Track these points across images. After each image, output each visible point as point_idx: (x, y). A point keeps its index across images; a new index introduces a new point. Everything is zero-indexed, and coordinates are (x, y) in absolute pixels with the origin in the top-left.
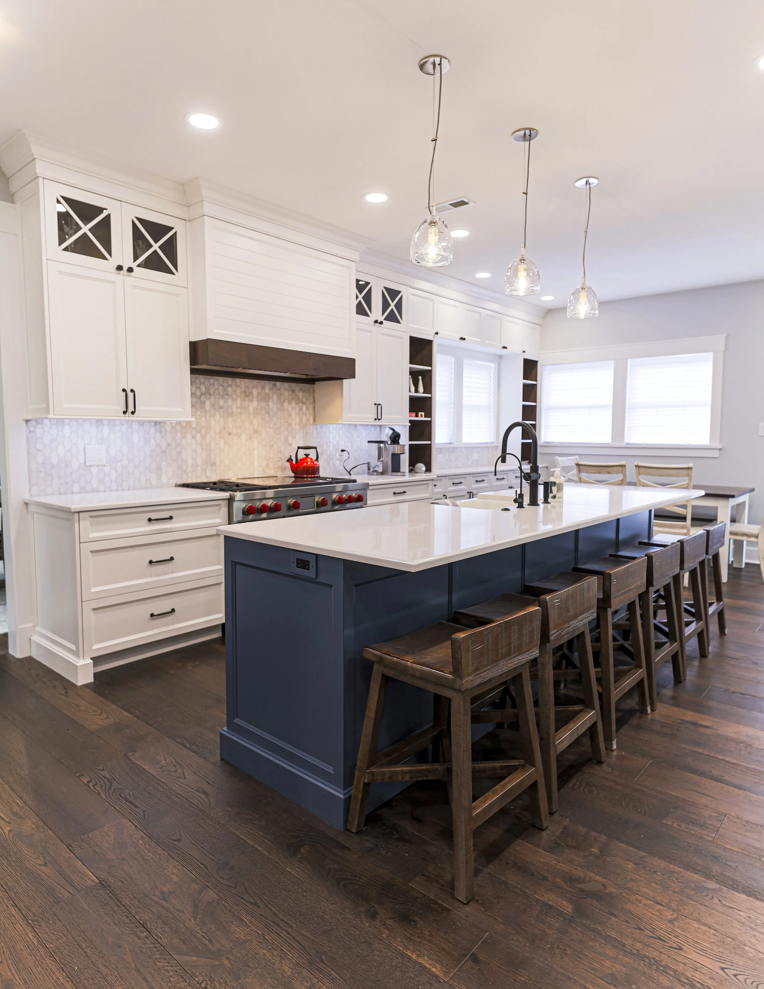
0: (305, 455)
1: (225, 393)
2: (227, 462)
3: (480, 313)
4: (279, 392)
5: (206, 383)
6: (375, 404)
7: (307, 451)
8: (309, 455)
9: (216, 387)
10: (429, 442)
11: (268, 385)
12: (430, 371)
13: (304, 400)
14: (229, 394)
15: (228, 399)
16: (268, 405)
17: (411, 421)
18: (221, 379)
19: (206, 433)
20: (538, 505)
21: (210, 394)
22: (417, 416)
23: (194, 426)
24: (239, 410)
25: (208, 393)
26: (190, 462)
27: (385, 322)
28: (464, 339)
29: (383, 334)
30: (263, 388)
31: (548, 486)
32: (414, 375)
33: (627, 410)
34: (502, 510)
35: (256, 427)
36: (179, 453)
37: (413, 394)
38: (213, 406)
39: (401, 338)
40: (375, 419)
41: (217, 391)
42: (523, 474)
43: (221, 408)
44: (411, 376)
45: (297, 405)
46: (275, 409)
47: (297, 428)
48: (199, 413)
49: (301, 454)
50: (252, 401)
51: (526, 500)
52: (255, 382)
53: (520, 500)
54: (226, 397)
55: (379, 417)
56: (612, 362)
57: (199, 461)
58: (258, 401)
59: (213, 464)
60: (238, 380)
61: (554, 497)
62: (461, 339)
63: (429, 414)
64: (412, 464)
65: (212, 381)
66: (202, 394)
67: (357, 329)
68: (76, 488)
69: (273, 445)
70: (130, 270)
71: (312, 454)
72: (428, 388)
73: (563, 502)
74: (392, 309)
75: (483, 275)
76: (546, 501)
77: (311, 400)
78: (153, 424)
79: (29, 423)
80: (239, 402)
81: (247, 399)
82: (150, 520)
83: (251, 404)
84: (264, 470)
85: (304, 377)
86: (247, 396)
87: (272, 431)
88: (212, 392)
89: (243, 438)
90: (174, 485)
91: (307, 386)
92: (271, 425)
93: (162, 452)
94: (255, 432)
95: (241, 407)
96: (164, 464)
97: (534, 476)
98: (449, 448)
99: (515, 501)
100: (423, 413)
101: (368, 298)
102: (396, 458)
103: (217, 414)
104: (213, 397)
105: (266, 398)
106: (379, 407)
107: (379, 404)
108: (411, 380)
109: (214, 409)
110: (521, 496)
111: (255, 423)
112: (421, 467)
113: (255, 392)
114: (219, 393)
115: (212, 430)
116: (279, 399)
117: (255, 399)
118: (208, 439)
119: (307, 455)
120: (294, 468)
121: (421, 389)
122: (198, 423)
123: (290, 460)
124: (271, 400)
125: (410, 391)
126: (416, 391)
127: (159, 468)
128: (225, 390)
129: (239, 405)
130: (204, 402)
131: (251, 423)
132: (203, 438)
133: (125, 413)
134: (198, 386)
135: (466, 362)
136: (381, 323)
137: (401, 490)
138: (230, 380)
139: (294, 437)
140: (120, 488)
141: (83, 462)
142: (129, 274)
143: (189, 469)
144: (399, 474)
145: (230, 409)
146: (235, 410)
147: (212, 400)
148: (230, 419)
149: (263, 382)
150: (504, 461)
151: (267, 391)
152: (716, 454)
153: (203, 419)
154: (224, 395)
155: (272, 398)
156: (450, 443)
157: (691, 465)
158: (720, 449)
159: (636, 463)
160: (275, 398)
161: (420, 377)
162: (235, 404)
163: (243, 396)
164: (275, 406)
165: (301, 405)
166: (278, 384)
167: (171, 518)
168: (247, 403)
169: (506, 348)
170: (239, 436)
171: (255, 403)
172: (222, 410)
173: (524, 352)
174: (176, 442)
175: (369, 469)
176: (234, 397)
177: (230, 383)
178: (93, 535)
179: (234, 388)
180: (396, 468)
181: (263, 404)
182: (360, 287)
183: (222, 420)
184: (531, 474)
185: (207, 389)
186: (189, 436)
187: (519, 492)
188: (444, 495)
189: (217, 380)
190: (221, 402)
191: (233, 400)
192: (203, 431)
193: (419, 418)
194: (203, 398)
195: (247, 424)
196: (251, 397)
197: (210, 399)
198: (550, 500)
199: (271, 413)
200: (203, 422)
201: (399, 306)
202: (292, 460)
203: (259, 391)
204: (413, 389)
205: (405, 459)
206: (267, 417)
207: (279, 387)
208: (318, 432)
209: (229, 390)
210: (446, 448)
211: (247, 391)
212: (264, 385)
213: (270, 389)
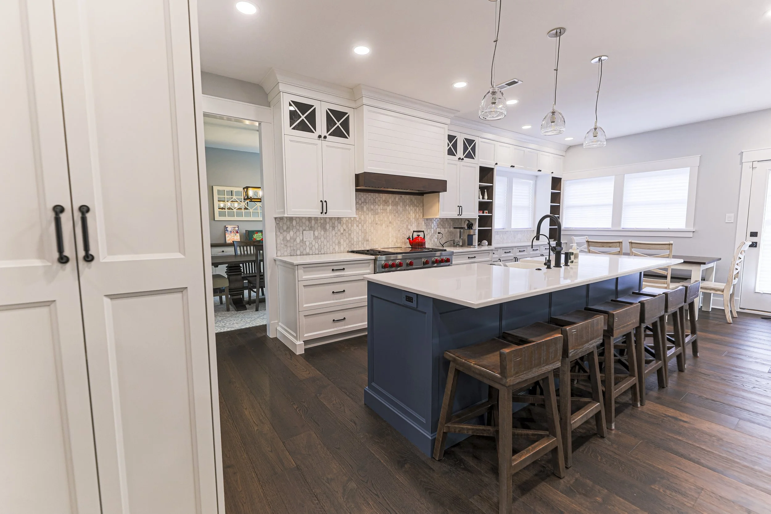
0: (417, 235)
1: (374, 202)
2: (375, 239)
3: (524, 151)
6: (458, 206)
7: (419, 233)
9: (370, 198)
10: (491, 228)
11: (397, 197)
12: (492, 187)
13: (418, 205)
14: (377, 202)
15: (376, 205)
16: (397, 208)
17: (479, 216)
18: (372, 194)
19: (364, 223)
20: (561, 267)
21: (366, 203)
22: (483, 213)
23: (357, 220)
24: (382, 211)
25: (365, 202)
26: (355, 239)
27: (464, 158)
28: (514, 167)
29: (463, 166)
30: (395, 198)
31: (568, 255)
32: (482, 189)
33: (623, 207)
34: (536, 269)
35: (390, 220)
36: (350, 234)
37: (481, 200)
38: (368, 209)
39: (475, 167)
40: (458, 215)
42: (551, 248)
43: (372, 210)
44: (480, 190)
45: (414, 208)
46: (401, 210)
47: (413, 220)
48: (360, 213)
49: (415, 235)
51: (553, 263)
52: (390, 195)
53: (549, 264)
54: (375, 204)
55: (461, 214)
56: (614, 177)
57: (360, 239)
58: (392, 205)
59: (368, 241)
60: (381, 194)
61: (572, 262)
62: (512, 166)
63: (491, 211)
64: (480, 241)
65: (367, 195)
66: (362, 203)
67: (449, 163)
68: (298, 253)
69: (400, 230)
70: (325, 137)
71: (421, 235)
72: (491, 196)
73: (578, 265)
74: (469, 151)
75: (526, 127)
76: (566, 264)
77: (422, 205)
78: (337, 219)
79: (276, 220)
80: (381, 206)
81: (386, 204)
82: (333, 270)
83: (388, 208)
84: (394, 244)
85: (417, 192)
86: (386, 203)
87: (399, 222)
89: (384, 226)
90: (347, 251)
91: (420, 197)
92: (399, 219)
93: (341, 234)
94: (390, 223)
95: (383, 210)
96: (342, 241)
97: (558, 249)
98: (503, 232)
99: (545, 264)
100: (487, 211)
101: (455, 146)
102: (470, 237)
103: (370, 213)
104: (368, 204)
105: (396, 204)
106: (461, 208)
107: (461, 206)
108: (480, 192)
109: (369, 211)
110: (549, 261)
111: (390, 218)
112: (486, 242)
113: (390, 202)
115: (367, 222)
116: (403, 204)
117: (390, 205)
118: (365, 226)
119: (418, 236)
120: (411, 243)
121: (486, 197)
122: (360, 218)
123: (409, 238)
124: (399, 205)
125: (479, 199)
126: (483, 198)
127: (339, 243)
128: (374, 200)
129: (382, 208)
130: (363, 207)
131: (388, 218)
132: (363, 226)
133: (322, 213)
134: (360, 198)
135: (514, 180)
136: (463, 159)
137: (473, 256)
138: (377, 195)
139: (412, 226)
140: (320, 253)
141: (302, 239)
142: (324, 139)
143: (355, 243)
144: (472, 246)
145: (377, 210)
146: (379, 211)
147: (367, 206)
148: (377, 216)
149: (394, 195)
150: (538, 239)
151: (397, 199)
152: (691, 235)
153: (363, 216)
154: (373, 203)
156: (504, 229)
157: (672, 242)
158: (694, 232)
159: (630, 241)
160: (401, 204)
161: (486, 190)
162: (379, 208)
163: (384, 203)
164: (401, 208)
165: (415, 207)
166: (403, 196)
167: (344, 269)
168: (386, 207)
169: (541, 171)
170: (381, 225)
171: (390, 207)
172: (372, 211)
173: (553, 173)
174: (348, 228)
175: (454, 244)
176: (379, 204)
177: (377, 196)
178: (304, 277)
179: (379, 198)
180: (470, 244)
181: (395, 207)
182: (451, 138)
183: (372, 216)
184: (556, 247)
185: (365, 200)
186: (355, 225)
187: (547, 259)
188: (499, 259)
189: (370, 195)
190: (372, 207)
191: (379, 206)
192: (363, 222)
193: (485, 214)
194: (362, 205)
195: (386, 219)
196: (388, 203)
198: (569, 264)
199: (399, 212)
200: (362, 217)
201: (474, 149)
202: (410, 238)
203: (393, 200)
204: (481, 197)
205: (476, 238)
206: (397, 215)
207: (403, 198)
208: (425, 223)
209: (377, 200)
210: (501, 231)
211: (386, 200)
212: (396, 197)
213: (399, 199)
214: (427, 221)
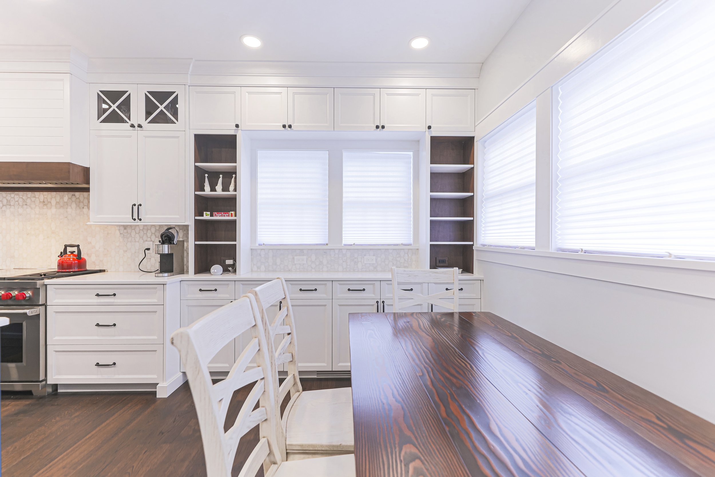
1: (24, 204)
4: (78, 200)
5: (7, 198)
6: (133, 205)
8: (74, 252)
9: (16, 199)
10: (235, 243)
11: (66, 196)
14: (28, 204)
16: (67, 212)
21: (10, 205)
25: (9, 204)
27: (149, 124)
28: (291, 126)
30: (62, 198)
38: (13, 213)
40: (133, 219)
41: (17, 203)
43: (20, 215)
50: (51, 208)
52: (54, 194)
54: (25, 206)
58: (56, 208)
60: (37, 194)
62: (285, 126)
65: (13, 196)
66: (3, 205)
81: (45, 207)
86: (46, 205)
88: (12, 203)
103: (16, 219)
104: (13, 207)
105: (63, 206)
109: (14, 216)
113: (53, 202)
114: (19, 204)
116: (77, 206)
117: (54, 208)
135: (347, 154)
138: (29, 194)
147: (12, 209)
149: (61, 194)
151: (66, 199)
155: (71, 206)
160: (74, 205)
163: (41, 205)
164: (73, 212)
166: (77, 194)
169: (384, 127)
171: (54, 210)
173: (433, 129)
176: (33, 206)
177: (29, 196)
179: (33, 199)
185: (8, 201)
189: (17, 194)
190: (21, 210)
194: (4, 209)
196: (49, 205)
197: (10, 208)
201: (172, 107)
203: (58, 201)
207: (78, 197)
208: (122, 232)
209: (29, 201)
210: (311, 249)
211: (46, 201)
212: (63, 196)
213: (69, 198)
214: (125, 231)
